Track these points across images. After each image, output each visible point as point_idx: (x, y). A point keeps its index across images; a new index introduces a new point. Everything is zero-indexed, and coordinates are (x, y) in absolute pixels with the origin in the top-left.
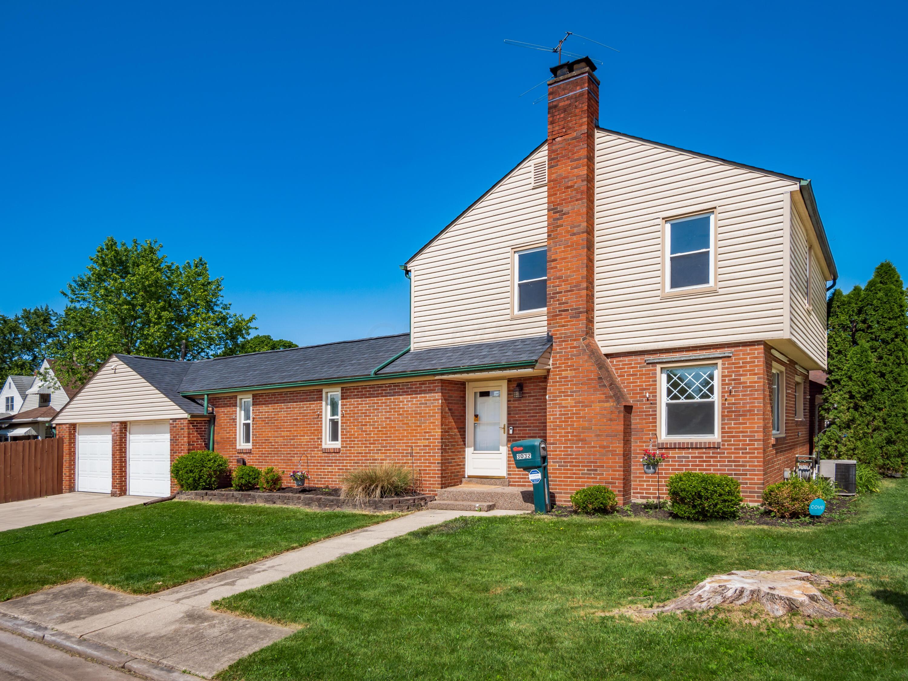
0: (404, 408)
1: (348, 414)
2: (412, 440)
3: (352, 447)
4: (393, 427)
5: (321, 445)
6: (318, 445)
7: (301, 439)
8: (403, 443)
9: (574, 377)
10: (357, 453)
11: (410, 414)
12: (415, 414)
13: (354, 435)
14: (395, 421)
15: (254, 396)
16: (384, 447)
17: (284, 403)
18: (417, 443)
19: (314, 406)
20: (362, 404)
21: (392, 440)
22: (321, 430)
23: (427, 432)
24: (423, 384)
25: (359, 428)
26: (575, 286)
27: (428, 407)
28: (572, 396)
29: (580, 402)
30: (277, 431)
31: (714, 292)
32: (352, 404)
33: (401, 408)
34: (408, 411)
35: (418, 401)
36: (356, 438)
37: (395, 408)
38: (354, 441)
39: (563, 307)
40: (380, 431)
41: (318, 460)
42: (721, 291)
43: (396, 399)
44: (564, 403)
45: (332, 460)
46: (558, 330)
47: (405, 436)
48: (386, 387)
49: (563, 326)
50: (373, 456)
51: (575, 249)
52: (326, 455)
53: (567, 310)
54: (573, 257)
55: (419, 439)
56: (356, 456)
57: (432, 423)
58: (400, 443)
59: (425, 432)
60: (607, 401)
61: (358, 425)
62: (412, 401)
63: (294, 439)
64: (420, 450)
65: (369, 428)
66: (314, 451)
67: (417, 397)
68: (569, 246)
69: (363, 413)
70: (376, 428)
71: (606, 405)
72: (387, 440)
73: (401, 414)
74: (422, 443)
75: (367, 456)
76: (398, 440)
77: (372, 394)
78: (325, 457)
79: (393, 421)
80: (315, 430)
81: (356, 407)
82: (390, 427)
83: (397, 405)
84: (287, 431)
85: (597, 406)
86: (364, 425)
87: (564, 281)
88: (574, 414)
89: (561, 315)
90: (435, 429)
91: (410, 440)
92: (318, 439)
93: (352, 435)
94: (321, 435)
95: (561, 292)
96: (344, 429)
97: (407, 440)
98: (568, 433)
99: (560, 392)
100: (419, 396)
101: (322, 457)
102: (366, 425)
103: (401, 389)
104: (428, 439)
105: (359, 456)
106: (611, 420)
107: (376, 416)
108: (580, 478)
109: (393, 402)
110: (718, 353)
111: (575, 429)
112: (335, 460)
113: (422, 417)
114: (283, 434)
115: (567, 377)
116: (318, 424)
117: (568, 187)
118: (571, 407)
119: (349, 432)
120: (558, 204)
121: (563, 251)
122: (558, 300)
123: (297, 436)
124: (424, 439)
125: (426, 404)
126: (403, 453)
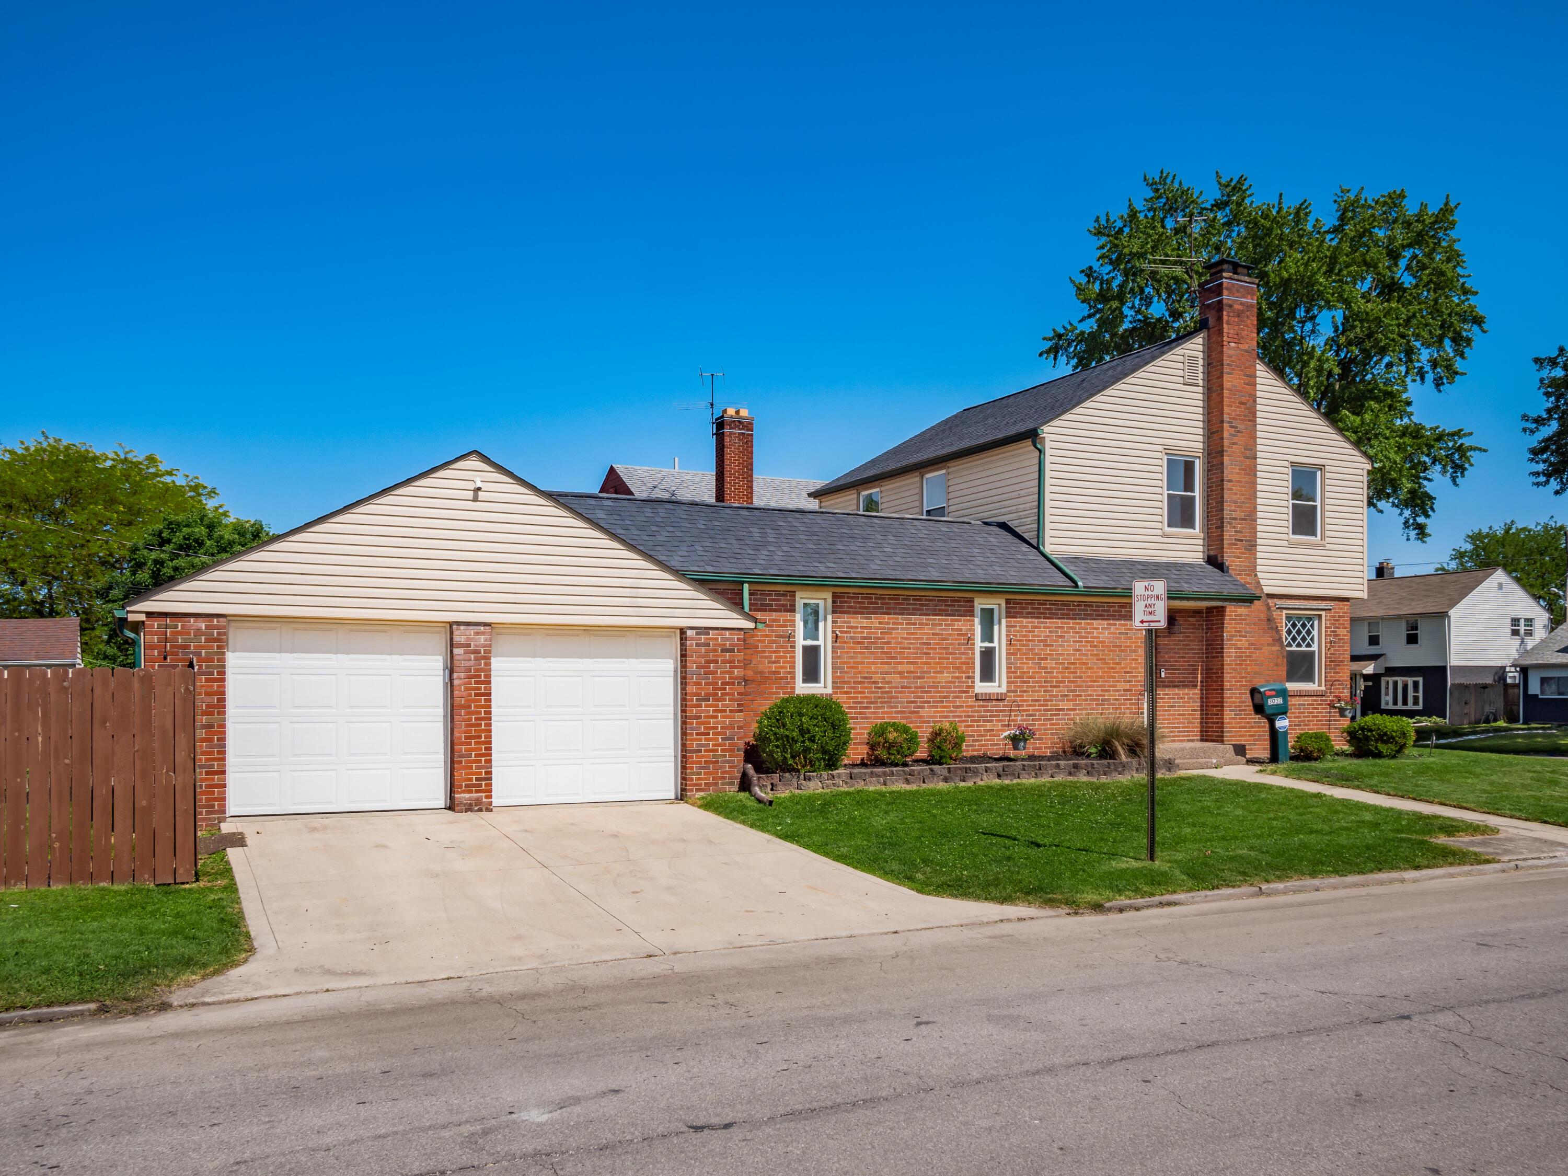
0: (1099, 637)
1: (1019, 640)
2: (1109, 682)
3: (1025, 692)
4: (1084, 664)
5: (973, 687)
6: (968, 687)
7: (936, 678)
8: (1098, 686)
9: (1248, 615)
10: (1032, 701)
11: (1107, 646)
12: (1114, 646)
13: (1028, 672)
14: (1087, 655)
15: (835, 597)
16: (1072, 691)
17: (903, 614)
18: (1116, 686)
19: (960, 623)
20: (1040, 627)
21: (1084, 681)
22: (973, 663)
23: (1128, 672)
24: (1122, 607)
25: (1036, 664)
26: (1248, 516)
27: (1129, 638)
28: (1245, 636)
29: (1252, 644)
30: (889, 663)
31: (1322, 547)
32: (1025, 627)
33: (1095, 637)
34: (1104, 642)
35: (1117, 629)
36: (1031, 677)
37: (1087, 637)
38: (1029, 682)
39: (1239, 536)
40: (1067, 668)
41: (968, 712)
42: (1329, 546)
43: (1088, 624)
44: (1239, 644)
45: (992, 711)
46: (1233, 561)
47: (1101, 677)
48: (1074, 605)
49: (1238, 557)
50: (1056, 705)
51: (1249, 474)
52: (981, 703)
53: (1241, 541)
54: (1247, 482)
55: (1118, 681)
56: (1030, 706)
57: (1134, 660)
58: (1093, 686)
59: (1125, 672)
60: (1274, 645)
61: (1034, 659)
62: (1110, 629)
63: (923, 678)
64: (1119, 695)
65: (1050, 664)
66: (961, 697)
67: (1115, 625)
68: (1242, 469)
69: (1041, 641)
70: (1061, 664)
71: (1274, 648)
72: (1076, 682)
73: (1095, 646)
74: (1121, 686)
75: (1047, 705)
76: (1091, 681)
77: (1054, 614)
78: (979, 706)
79: (1084, 655)
80: (962, 663)
81: (1030, 632)
82: (1080, 664)
83: (1089, 633)
84: (908, 663)
85: (1266, 650)
86: (1042, 659)
87: (1239, 507)
88: (1247, 656)
89: (1236, 544)
90: (1137, 668)
91: (1106, 681)
92: (968, 677)
93: (1024, 673)
94: (974, 672)
95: (1236, 519)
96: (1011, 663)
97: (1103, 681)
98: (1243, 677)
99: (1236, 632)
100: (1117, 622)
101: (974, 706)
102: (1046, 659)
103: (1095, 611)
104: (1129, 681)
105: (1035, 706)
106: (1277, 665)
107: (1061, 646)
108: (1252, 727)
109: (1083, 628)
110: (1323, 605)
111: (1248, 673)
112: (997, 711)
113: (1123, 651)
114: (900, 668)
115: (1241, 615)
116: (967, 654)
117: (1242, 403)
118: (1246, 648)
119: (1019, 668)
120: (1234, 419)
121: (1238, 474)
122: (1234, 527)
123: (929, 672)
124: (1125, 681)
125: (1127, 634)
126: (1098, 700)
